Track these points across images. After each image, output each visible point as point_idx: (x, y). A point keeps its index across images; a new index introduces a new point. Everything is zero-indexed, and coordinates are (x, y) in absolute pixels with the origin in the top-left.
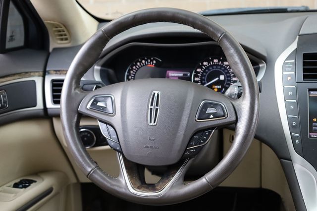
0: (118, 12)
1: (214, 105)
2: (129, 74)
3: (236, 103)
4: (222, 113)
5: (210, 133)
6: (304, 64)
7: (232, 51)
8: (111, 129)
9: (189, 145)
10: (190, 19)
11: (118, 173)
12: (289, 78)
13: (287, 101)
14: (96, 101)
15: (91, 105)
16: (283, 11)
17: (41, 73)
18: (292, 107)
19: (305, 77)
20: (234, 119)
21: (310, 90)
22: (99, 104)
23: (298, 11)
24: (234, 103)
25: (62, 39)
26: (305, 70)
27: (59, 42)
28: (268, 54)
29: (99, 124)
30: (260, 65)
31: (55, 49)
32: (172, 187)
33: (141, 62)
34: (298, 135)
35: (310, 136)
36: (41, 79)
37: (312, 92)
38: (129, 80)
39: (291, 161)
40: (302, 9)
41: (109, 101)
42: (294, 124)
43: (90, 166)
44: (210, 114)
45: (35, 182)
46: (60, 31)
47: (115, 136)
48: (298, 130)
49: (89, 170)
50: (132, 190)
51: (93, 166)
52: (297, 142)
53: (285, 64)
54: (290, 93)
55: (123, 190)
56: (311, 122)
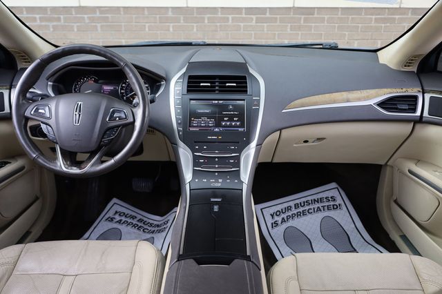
0: (64, 43)
1: (119, 111)
2: (76, 88)
3: (134, 110)
4: (124, 117)
5: (117, 130)
6: (189, 82)
7: (131, 75)
8: (50, 128)
9: (103, 137)
10: (102, 52)
11: (55, 159)
12: (178, 92)
13: (176, 107)
14: (37, 109)
15: (35, 111)
16: (190, 44)
17: (8, 87)
18: (179, 111)
19: (188, 91)
20: (132, 120)
21: (191, 99)
22: (40, 111)
23: (199, 45)
25: (26, 62)
26: (188, 87)
27: (24, 64)
28: (166, 76)
29: (42, 124)
30: (162, 83)
31: (21, 69)
32: (93, 165)
33: (83, 79)
34: (182, 129)
35: (189, 130)
36: (8, 91)
37: (192, 101)
38: (76, 92)
39: (177, 145)
40: (201, 43)
41: (47, 109)
42: (179, 121)
43: (35, 153)
44: (116, 117)
45: (10, 163)
46: (22, 56)
47: (52, 133)
48: (182, 125)
49: (34, 156)
50: (65, 169)
51: (37, 154)
52: (181, 133)
53: (177, 82)
54: (178, 102)
55: (58, 169)
56: (190, 120)
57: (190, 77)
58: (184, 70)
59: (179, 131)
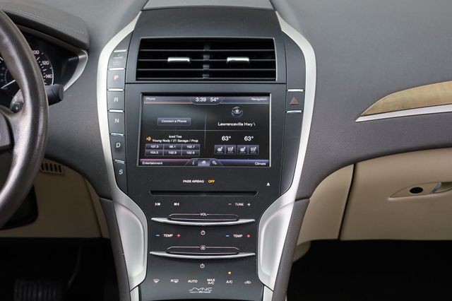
3: (12, 119)
6: (141, 55)
12: (116, 77)
13: (111, 111)
18: (117, 121)
19: (140, 75)
20: (7, 142)
21: (145, 94)
24: (10, 118)
26: (139, 65)
28: (90, 40)
30: (80, 57)
34: (123, 162)
35: (140, 163)
37: (148, 98)
39: (112, 200)
42: (118, 145)
48: (123, 154)
52: (121, 172)
53: (113, 55)
54: (116, 99)
56: (143, 142)
57: (144, 43)
58: (130, 28)
59: (116, 167)
